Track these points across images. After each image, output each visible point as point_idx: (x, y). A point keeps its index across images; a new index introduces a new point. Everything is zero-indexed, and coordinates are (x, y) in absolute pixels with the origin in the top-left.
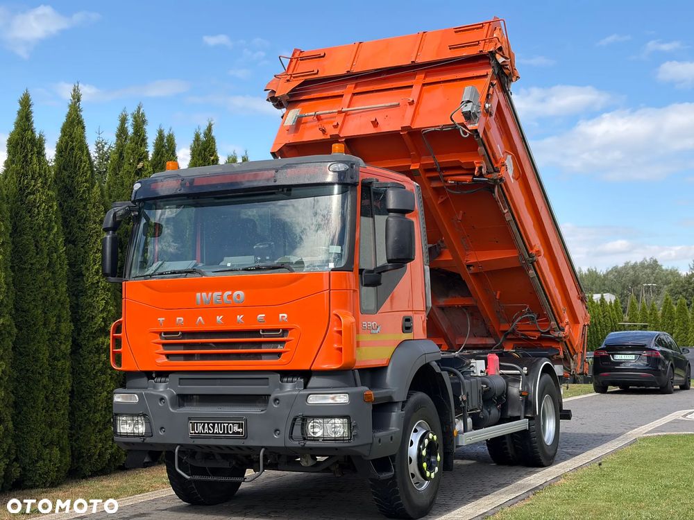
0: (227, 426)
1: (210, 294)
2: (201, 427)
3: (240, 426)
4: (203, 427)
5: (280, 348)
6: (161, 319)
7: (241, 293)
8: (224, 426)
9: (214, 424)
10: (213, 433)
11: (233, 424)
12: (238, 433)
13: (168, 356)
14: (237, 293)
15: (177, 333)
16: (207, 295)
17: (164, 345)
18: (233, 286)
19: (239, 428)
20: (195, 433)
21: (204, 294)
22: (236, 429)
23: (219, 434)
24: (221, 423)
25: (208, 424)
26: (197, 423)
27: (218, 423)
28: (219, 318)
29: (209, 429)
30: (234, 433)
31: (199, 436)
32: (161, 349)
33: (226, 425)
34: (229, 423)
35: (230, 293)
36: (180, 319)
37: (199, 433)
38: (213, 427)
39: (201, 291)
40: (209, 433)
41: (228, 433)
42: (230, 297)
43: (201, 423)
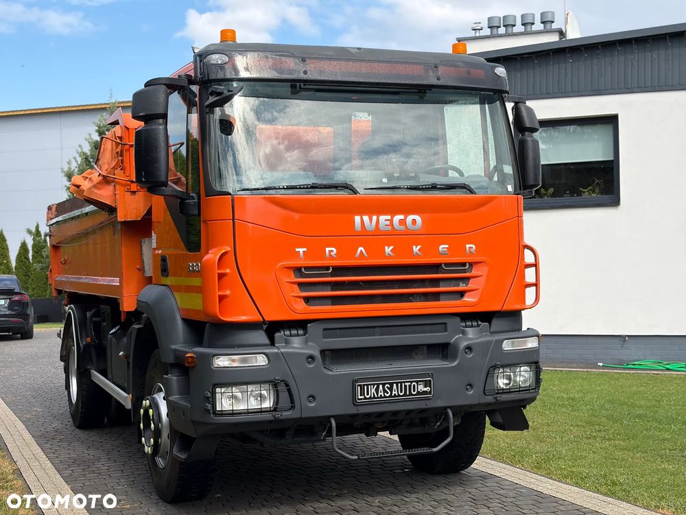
0: (410, 386)
1: (375, 218)
2: (373, 390)
3: (427, 384)
4: (377, 390)
5: (462, 287)
6: (301, 250)
7: (417, 218)
8: (405, 386)
9: (391, 384)
10: (391, 396)
11: (417, 382)
12: (425, 393)
13: (307, 300)
14: (410, 218)
15: (327, 268)
16: (371, 220)
17: (300, 285)
18: (407, 208)
19: (426, 387)
20: (365, 398)
21: (366, 218)
22: (421, 388)
23: (399, 396)
24: (401, 383)
25: (384, 385)
26: (367, 385)
27: (397, 383)
28: (388, 250)
29: (385, 391)
30: (418, 393)
31: (371, 402)
32: (297, 291)
33: (408, 384)
34: (411, 382)
35: (402, 217)
36: (331, 250)
37: (370, 398)
38: (391, 389)
39: (361, 213)
40: (385, 397)
41: (411, 394)
42: (402, 222)
43: (374, 385)
